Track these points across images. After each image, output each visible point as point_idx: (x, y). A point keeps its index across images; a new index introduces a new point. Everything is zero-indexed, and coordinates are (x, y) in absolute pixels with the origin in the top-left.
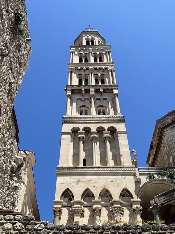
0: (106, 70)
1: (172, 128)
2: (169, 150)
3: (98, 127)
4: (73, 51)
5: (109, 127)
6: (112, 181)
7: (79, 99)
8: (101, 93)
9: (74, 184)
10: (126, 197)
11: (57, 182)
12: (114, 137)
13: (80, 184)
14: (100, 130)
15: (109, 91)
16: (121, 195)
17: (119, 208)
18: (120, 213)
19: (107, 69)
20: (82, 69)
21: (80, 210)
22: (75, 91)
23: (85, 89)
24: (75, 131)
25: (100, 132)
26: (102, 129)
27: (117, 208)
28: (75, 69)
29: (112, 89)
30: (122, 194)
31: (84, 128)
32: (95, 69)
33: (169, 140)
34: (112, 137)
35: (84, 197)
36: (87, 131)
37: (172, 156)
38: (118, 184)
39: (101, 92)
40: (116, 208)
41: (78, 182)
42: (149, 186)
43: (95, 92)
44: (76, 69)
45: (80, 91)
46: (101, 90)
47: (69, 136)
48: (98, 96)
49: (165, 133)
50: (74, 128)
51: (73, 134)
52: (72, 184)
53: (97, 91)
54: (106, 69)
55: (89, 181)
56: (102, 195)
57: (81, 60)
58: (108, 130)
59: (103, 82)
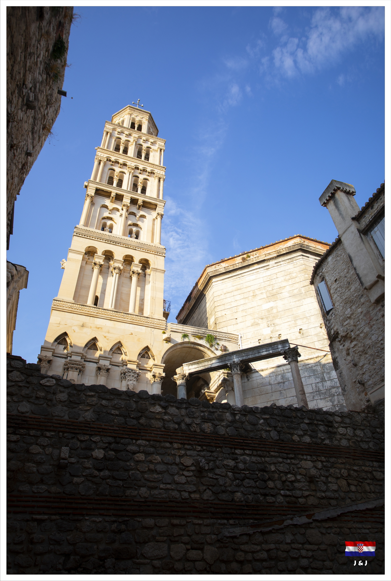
0: (152, 175)
1: (223, 279)
2: (213, 307)
3: (126, 255)
4: (108, 130)
5: (142, 259)
6: (132, 334)
7: (105, 206)
8: (139, 206)
9: (76, 329)
10: (147, 358)
11: (51, 321)
12: (145, 275)
13: (85, 330)
14: (128, 260)
15: (152, 206)
16: (139, 354)
17: (135, 370)
18: (135, 378)
19: (154, 173)
20: (117, 162)
21: (79, 365)
22: (100, 192)
23: (117, 194)
24: (90, 252)
25: (127, 263)
26: (130, 259)
27: (132, 370)
28: (107, 159)
29: (156, 205)
30: (142, 353)
31: (105, 251)
32: (137, 168)
33: (215, 294)
34: (143, 273)
35: (88, 349)
36: (108, 256)
37: (215, 316)
38: (139, 339)
39: (140, 204)
41: (83, 326)
42: (179, 349)
43: (131, 201)
44: (109, 160)
45: (107, 194)
46: (140, 202)
47: (80, 257)
48: (134, 209)
49: (213, 284)
50: (89, 247)
51: (87, 256)
52: (73, 328)
53: (134, 201)
54: (152, 173)
55: (99, 328)
56: (113, 350)
57: (117, 149)
58: (140, 262)
59: (144, 190)
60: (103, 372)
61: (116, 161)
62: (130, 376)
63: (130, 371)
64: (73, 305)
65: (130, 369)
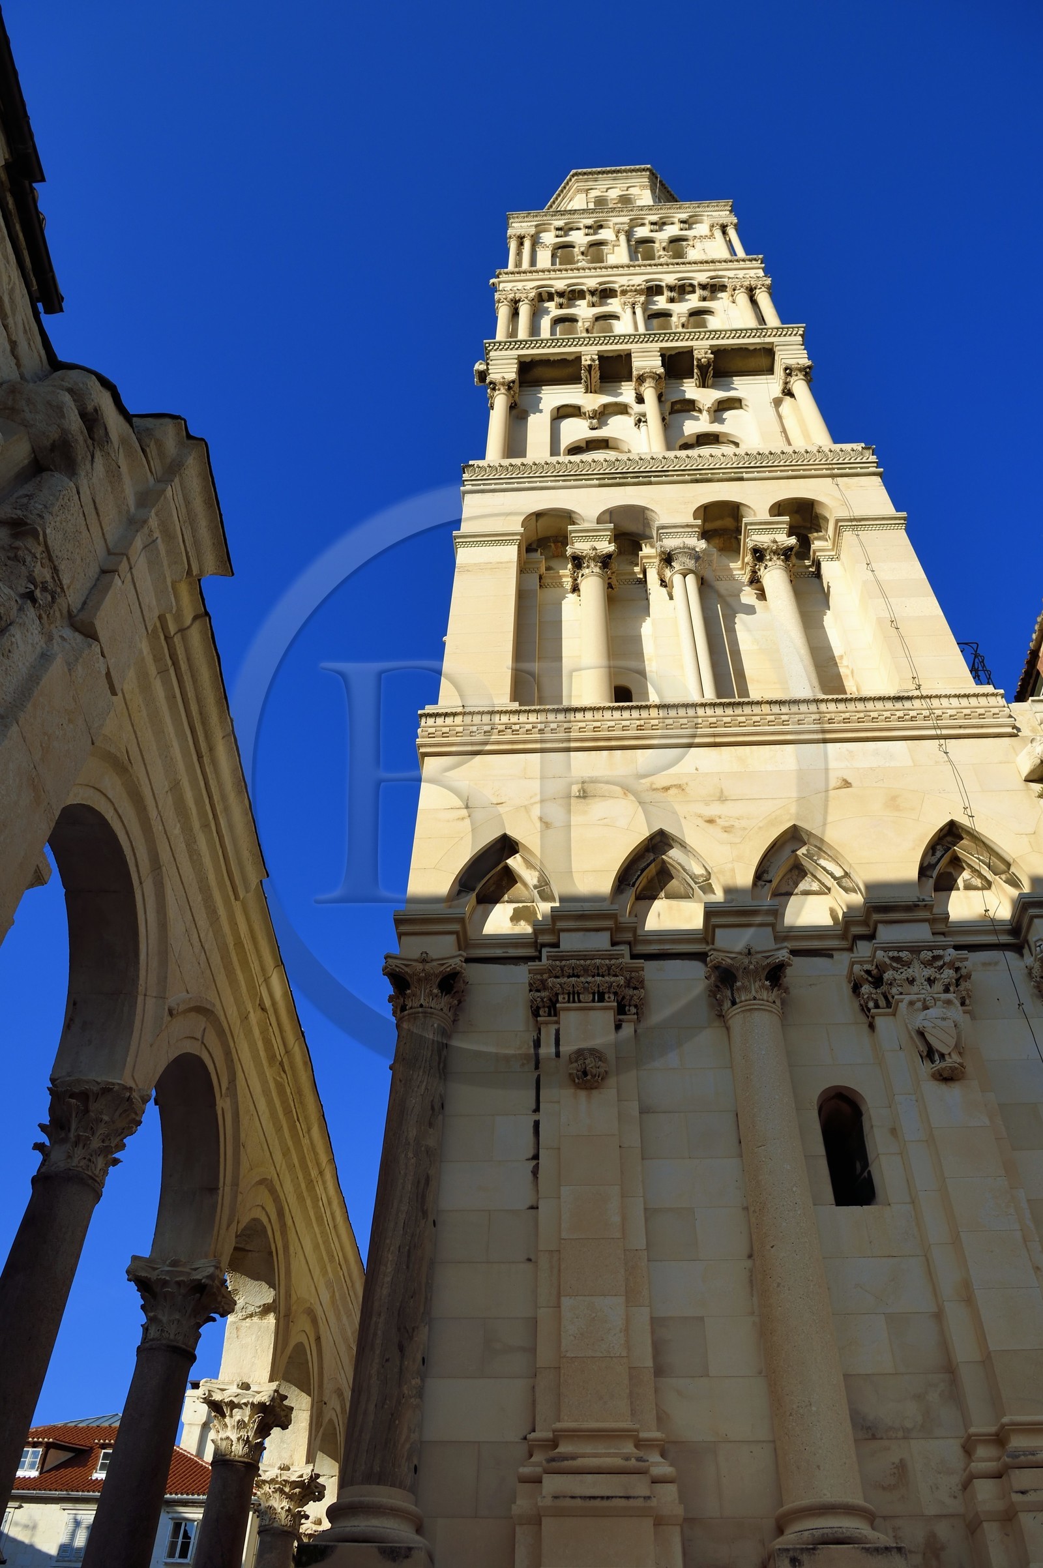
3: (705, 506)
4: (520, 232)
5: (779, 502)
6: (846, 786)
7: (570, 410)
8: (704, 373)
12: (815, 566)
14: (721, 530)
16: (924, 871)
17: (931, 949)
18: (947, 990)
20: (576, 292)
21: (610, 972)
22: (537, 373)
23: (601, 355)
24: (544, 542)
25: (716, 543)
27: (915, 950)
28: (539, 293)
29: (767, 350)
31: (610, 511)
32: (655, 290)
36: (629, 535)
38: (894, 798)
39: (704, 366)
40: (903, 954)
43: (663, 364)
44: (545, 294)
45: (566, 369)
46: (702, 359)
47: (510, 553)
50: (538, 512)
51: (537, 554)
53: (676, 360)
58: (777, 512)
60: (755, 991)
61: (573, 291)
62: (911, 981)
63: (904, 955)
64: (514, 719)
65: (900, 949)
